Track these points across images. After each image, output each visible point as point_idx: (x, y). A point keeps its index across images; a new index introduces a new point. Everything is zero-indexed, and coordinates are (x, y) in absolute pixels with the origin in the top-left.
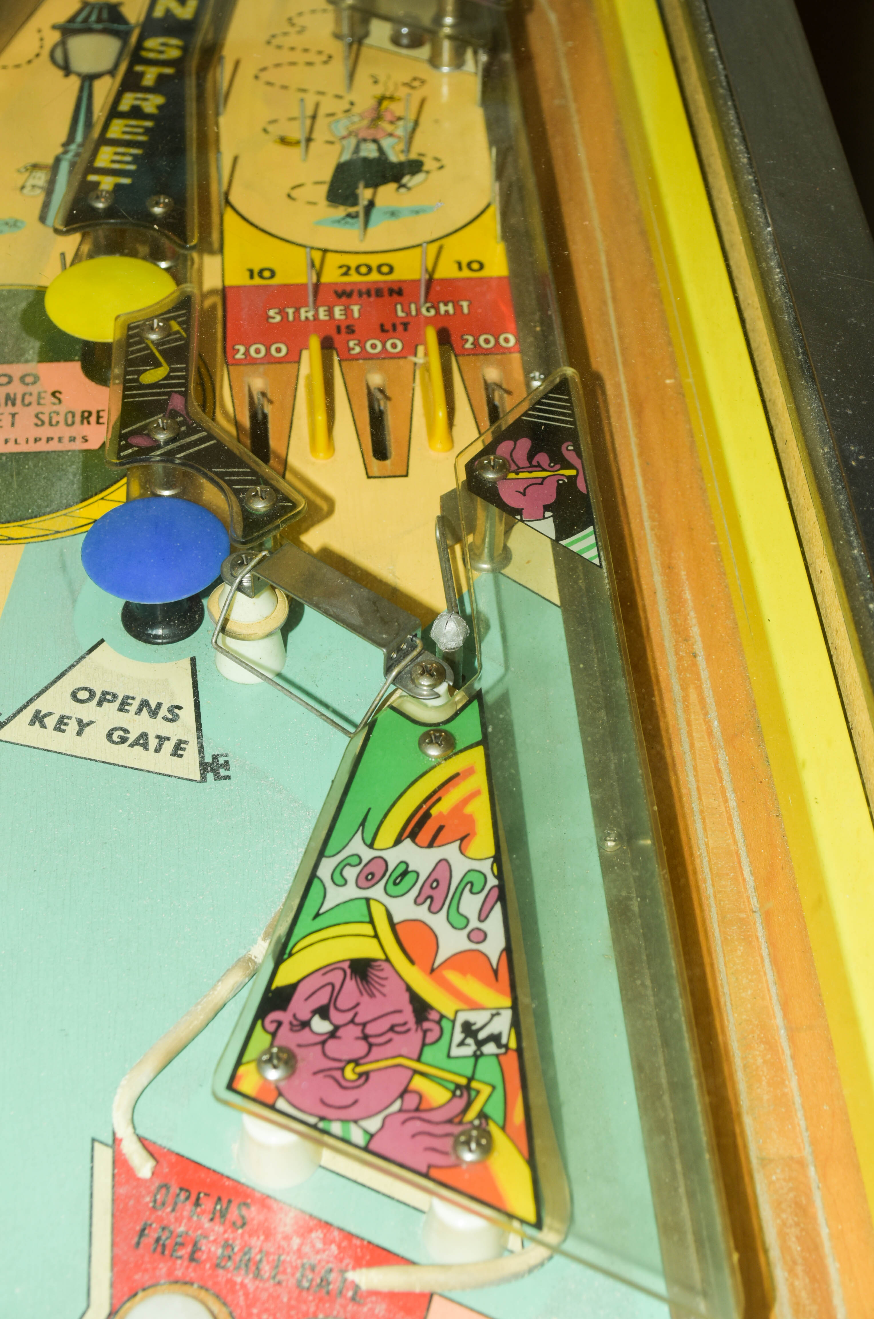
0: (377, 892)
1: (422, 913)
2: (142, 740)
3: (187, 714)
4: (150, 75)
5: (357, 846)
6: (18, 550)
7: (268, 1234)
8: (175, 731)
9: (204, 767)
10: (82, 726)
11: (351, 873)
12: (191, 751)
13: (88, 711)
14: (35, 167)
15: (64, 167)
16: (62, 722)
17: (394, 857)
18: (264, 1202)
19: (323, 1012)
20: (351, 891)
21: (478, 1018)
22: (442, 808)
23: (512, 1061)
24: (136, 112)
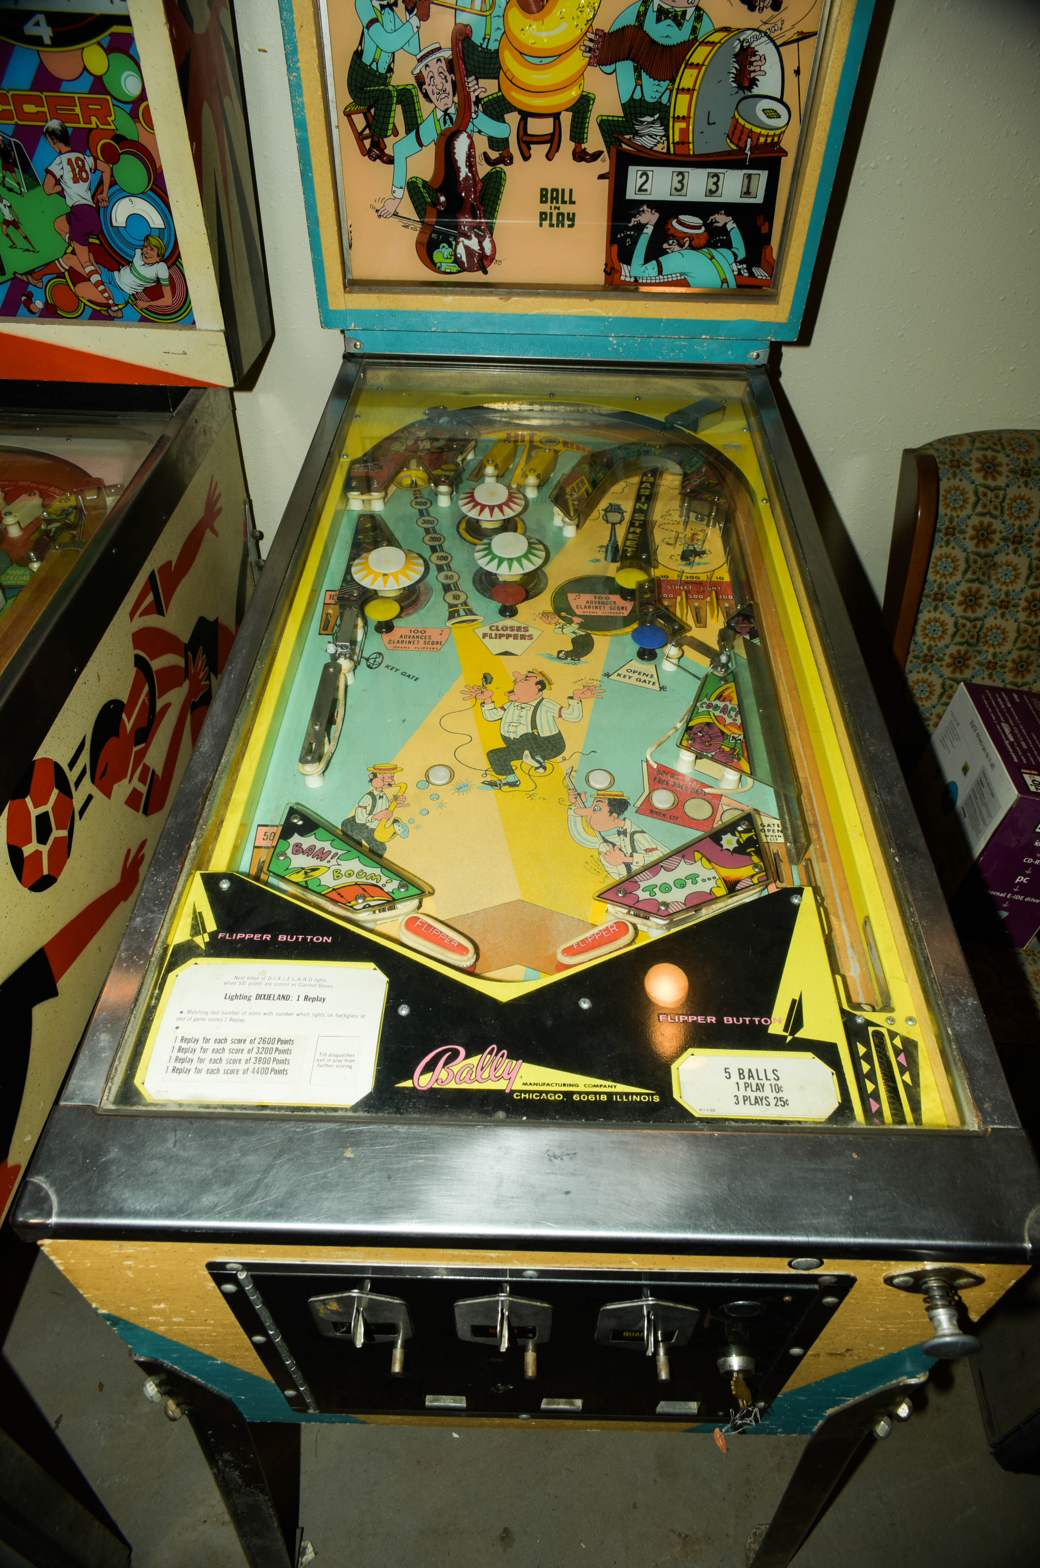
0: (711, 709)
1: (722, 714)
2: (645, 681)
3: (655, 676)
4: (637, 524)
5: (705, 700)
6: (609, 638)
7: (684, 781)
8: (653, 680)
9: (661, 688)
10: (630, 677)
11: (704, 706)
12: (657, 684)
13: (631, 674)
14: (602, 546)
15: (610, 547)
16: (624, 676)
17: (714, 703)
18: (682, 775)
19: (700, 732)
20: (705, 709)
21: (736, 736)
22: (725, 694)
23: (744, 745)
24: (634, 532)
